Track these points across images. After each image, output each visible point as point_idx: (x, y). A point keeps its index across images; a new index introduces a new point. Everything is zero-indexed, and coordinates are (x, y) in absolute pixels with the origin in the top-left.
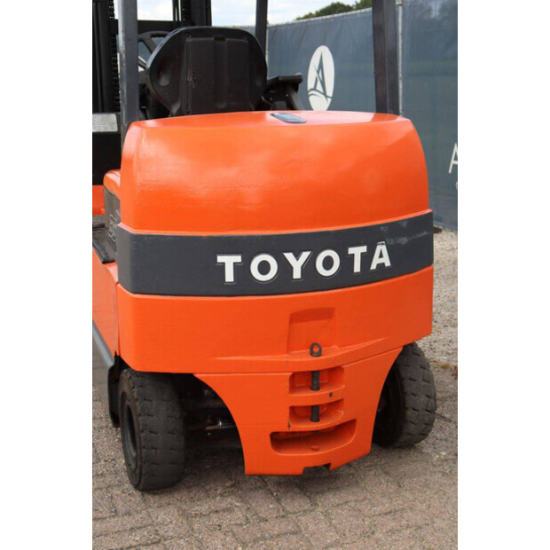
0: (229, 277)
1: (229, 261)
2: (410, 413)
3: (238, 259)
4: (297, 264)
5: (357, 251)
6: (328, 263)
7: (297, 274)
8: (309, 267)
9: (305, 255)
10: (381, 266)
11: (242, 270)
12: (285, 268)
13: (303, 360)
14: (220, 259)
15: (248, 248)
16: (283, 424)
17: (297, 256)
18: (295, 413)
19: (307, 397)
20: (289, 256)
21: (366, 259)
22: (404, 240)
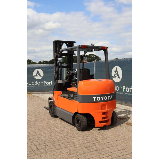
0: (94, 100)
1: (94, 98)
2: (114, 119)
3: (95, 98)
4: (102, 98)
5: (109, 97)
6: (106, 98)
7: (102, 100)
8: (104, 99)
9: (103, 97)
10: (111, 99)
11: (96, 99)
12: (101, 99)
13: (103, 111)
14: (93, 98)
15: (96, 96)
16: (101, 120)
17: (102, 97)
18: (103, 118)
19: (104, 116)
20: (101, 97)
21: (110, 97)
22: (113, 95)
